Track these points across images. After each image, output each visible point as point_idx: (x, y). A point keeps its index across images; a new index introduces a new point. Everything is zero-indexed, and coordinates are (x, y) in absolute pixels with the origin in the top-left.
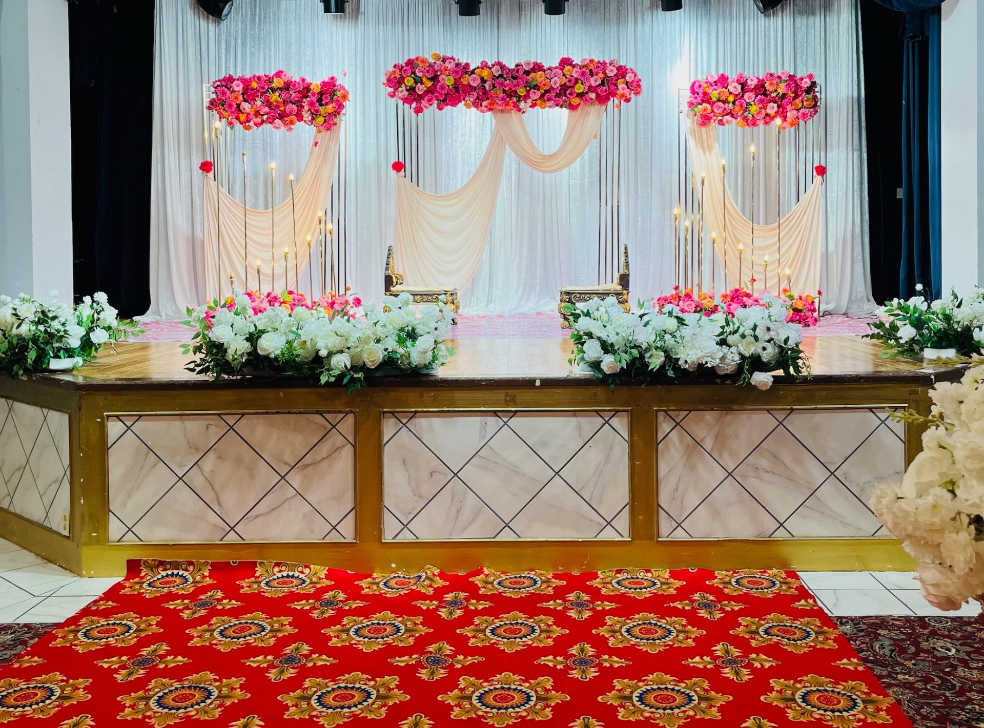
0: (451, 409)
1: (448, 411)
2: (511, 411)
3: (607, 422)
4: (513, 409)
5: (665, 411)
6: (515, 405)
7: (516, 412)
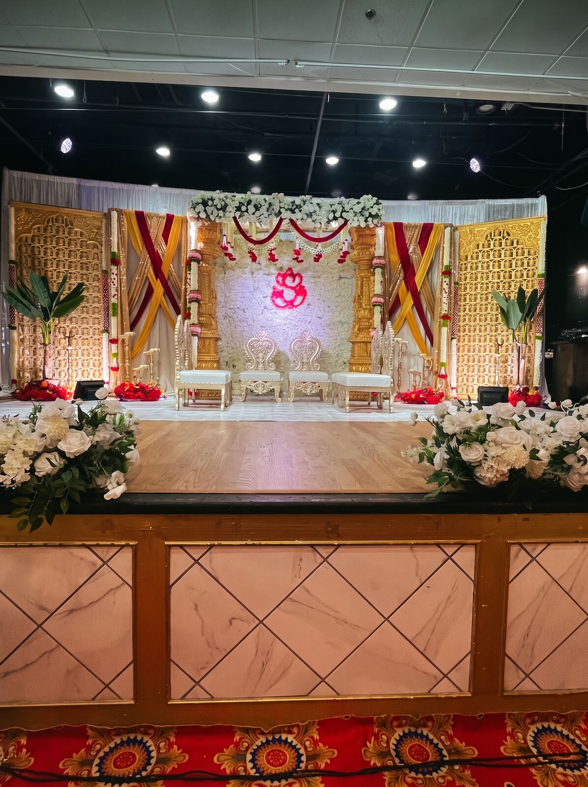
0: (256, 542)
1: (254, 545)
2: (333, 545)
3: (450, 557)
4: (336, 543)
5: (520, 544)
6: (339, 537)
7: (339, 546)
